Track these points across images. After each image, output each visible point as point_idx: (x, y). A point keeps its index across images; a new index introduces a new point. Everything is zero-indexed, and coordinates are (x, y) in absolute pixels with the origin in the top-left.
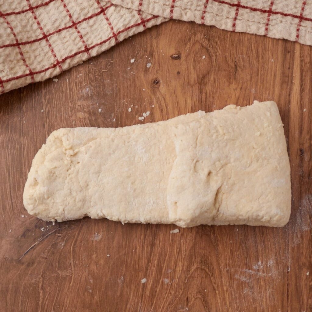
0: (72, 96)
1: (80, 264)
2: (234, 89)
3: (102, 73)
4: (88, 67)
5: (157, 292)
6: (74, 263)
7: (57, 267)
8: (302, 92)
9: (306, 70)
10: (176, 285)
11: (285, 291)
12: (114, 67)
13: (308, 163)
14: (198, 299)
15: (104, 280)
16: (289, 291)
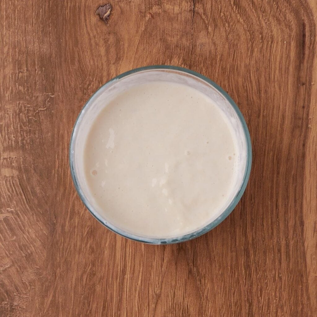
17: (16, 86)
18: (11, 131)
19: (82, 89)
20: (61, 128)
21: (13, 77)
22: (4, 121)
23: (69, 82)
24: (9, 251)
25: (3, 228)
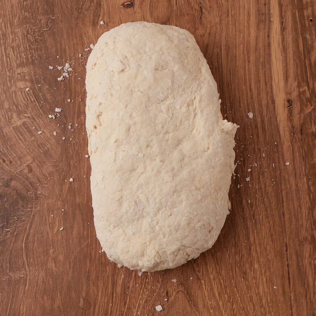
0: (9, 63)
1: (35, 262)
2: (201, 36)
3: (43, 33)
4: (26, 28)
5: (130, 288)
6: (27, 261)
7: (8, 268)
8: (283, 32)
9: (285, 4)
10: (152, 277)
11: (285, 273)
12: (57, 24)
13: (298, 116)
14: (181, 293)
15: (65, 278)
16: (290, 272)
17: (22, 13)
18: (21, 51)
19: (77, 9)
20: (63, 43)
21: (19, 6)
22: (15, 43)
23: (66, 5)
24: (29, 149)
25: (23, 132)
